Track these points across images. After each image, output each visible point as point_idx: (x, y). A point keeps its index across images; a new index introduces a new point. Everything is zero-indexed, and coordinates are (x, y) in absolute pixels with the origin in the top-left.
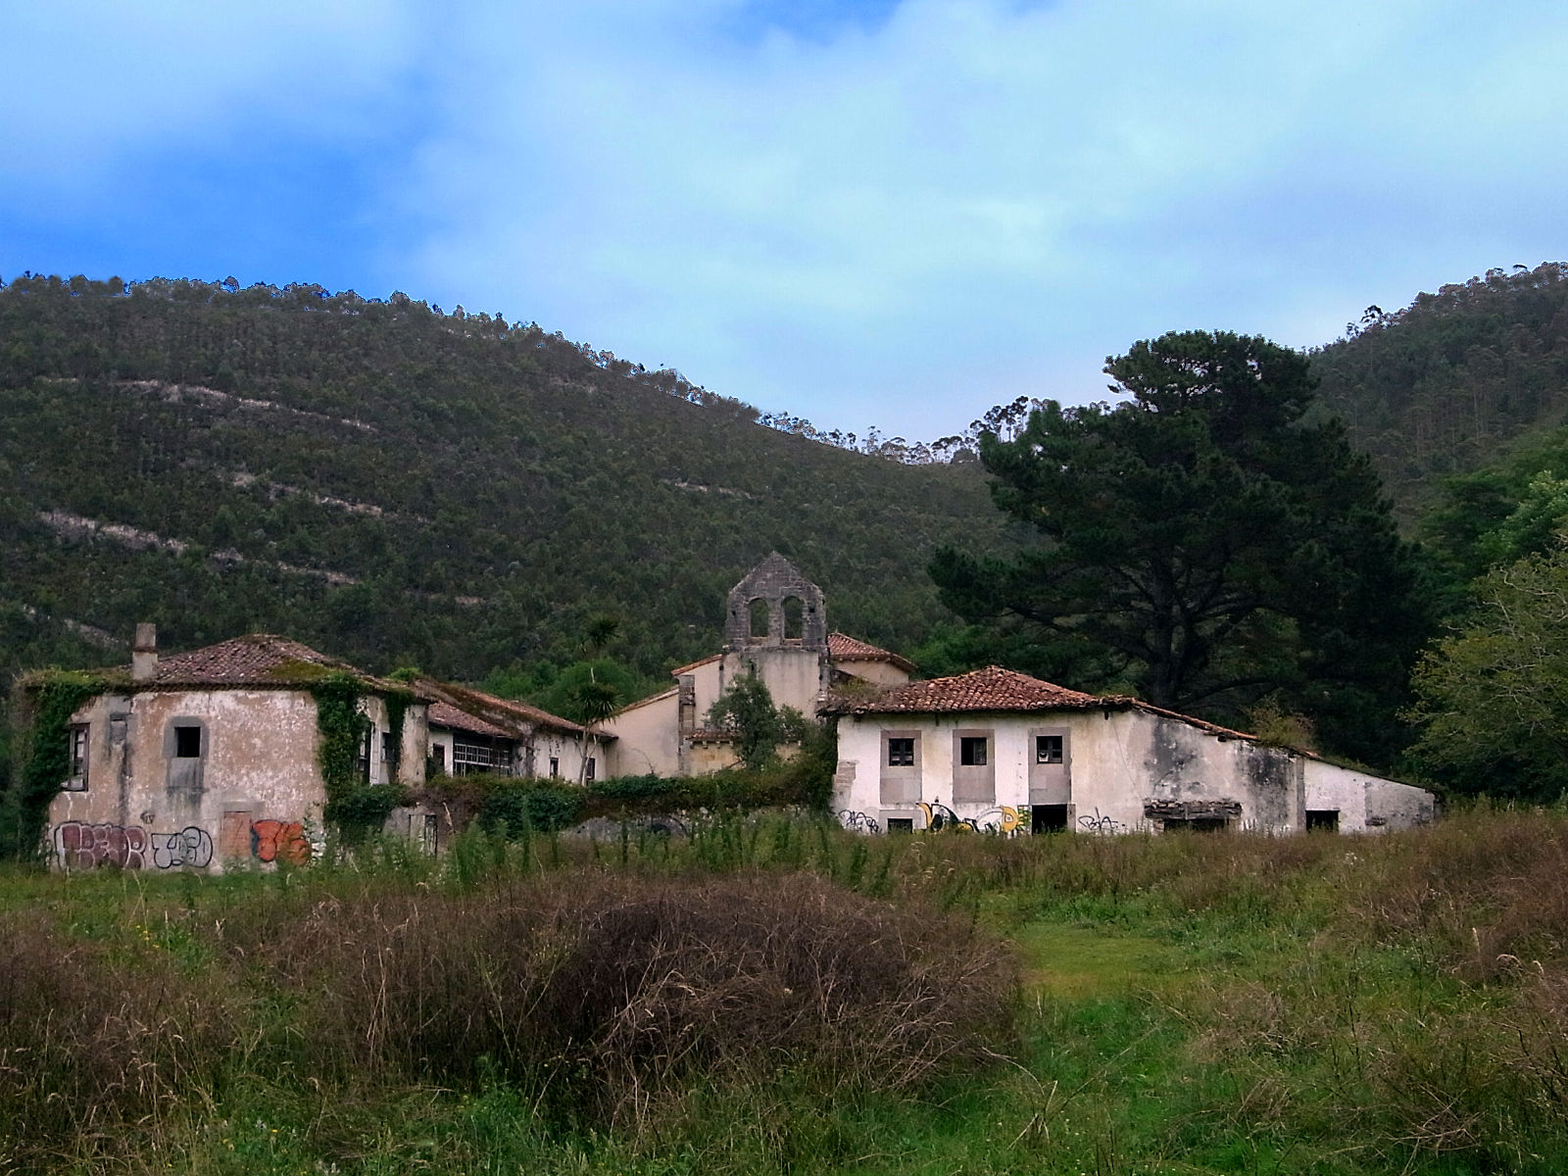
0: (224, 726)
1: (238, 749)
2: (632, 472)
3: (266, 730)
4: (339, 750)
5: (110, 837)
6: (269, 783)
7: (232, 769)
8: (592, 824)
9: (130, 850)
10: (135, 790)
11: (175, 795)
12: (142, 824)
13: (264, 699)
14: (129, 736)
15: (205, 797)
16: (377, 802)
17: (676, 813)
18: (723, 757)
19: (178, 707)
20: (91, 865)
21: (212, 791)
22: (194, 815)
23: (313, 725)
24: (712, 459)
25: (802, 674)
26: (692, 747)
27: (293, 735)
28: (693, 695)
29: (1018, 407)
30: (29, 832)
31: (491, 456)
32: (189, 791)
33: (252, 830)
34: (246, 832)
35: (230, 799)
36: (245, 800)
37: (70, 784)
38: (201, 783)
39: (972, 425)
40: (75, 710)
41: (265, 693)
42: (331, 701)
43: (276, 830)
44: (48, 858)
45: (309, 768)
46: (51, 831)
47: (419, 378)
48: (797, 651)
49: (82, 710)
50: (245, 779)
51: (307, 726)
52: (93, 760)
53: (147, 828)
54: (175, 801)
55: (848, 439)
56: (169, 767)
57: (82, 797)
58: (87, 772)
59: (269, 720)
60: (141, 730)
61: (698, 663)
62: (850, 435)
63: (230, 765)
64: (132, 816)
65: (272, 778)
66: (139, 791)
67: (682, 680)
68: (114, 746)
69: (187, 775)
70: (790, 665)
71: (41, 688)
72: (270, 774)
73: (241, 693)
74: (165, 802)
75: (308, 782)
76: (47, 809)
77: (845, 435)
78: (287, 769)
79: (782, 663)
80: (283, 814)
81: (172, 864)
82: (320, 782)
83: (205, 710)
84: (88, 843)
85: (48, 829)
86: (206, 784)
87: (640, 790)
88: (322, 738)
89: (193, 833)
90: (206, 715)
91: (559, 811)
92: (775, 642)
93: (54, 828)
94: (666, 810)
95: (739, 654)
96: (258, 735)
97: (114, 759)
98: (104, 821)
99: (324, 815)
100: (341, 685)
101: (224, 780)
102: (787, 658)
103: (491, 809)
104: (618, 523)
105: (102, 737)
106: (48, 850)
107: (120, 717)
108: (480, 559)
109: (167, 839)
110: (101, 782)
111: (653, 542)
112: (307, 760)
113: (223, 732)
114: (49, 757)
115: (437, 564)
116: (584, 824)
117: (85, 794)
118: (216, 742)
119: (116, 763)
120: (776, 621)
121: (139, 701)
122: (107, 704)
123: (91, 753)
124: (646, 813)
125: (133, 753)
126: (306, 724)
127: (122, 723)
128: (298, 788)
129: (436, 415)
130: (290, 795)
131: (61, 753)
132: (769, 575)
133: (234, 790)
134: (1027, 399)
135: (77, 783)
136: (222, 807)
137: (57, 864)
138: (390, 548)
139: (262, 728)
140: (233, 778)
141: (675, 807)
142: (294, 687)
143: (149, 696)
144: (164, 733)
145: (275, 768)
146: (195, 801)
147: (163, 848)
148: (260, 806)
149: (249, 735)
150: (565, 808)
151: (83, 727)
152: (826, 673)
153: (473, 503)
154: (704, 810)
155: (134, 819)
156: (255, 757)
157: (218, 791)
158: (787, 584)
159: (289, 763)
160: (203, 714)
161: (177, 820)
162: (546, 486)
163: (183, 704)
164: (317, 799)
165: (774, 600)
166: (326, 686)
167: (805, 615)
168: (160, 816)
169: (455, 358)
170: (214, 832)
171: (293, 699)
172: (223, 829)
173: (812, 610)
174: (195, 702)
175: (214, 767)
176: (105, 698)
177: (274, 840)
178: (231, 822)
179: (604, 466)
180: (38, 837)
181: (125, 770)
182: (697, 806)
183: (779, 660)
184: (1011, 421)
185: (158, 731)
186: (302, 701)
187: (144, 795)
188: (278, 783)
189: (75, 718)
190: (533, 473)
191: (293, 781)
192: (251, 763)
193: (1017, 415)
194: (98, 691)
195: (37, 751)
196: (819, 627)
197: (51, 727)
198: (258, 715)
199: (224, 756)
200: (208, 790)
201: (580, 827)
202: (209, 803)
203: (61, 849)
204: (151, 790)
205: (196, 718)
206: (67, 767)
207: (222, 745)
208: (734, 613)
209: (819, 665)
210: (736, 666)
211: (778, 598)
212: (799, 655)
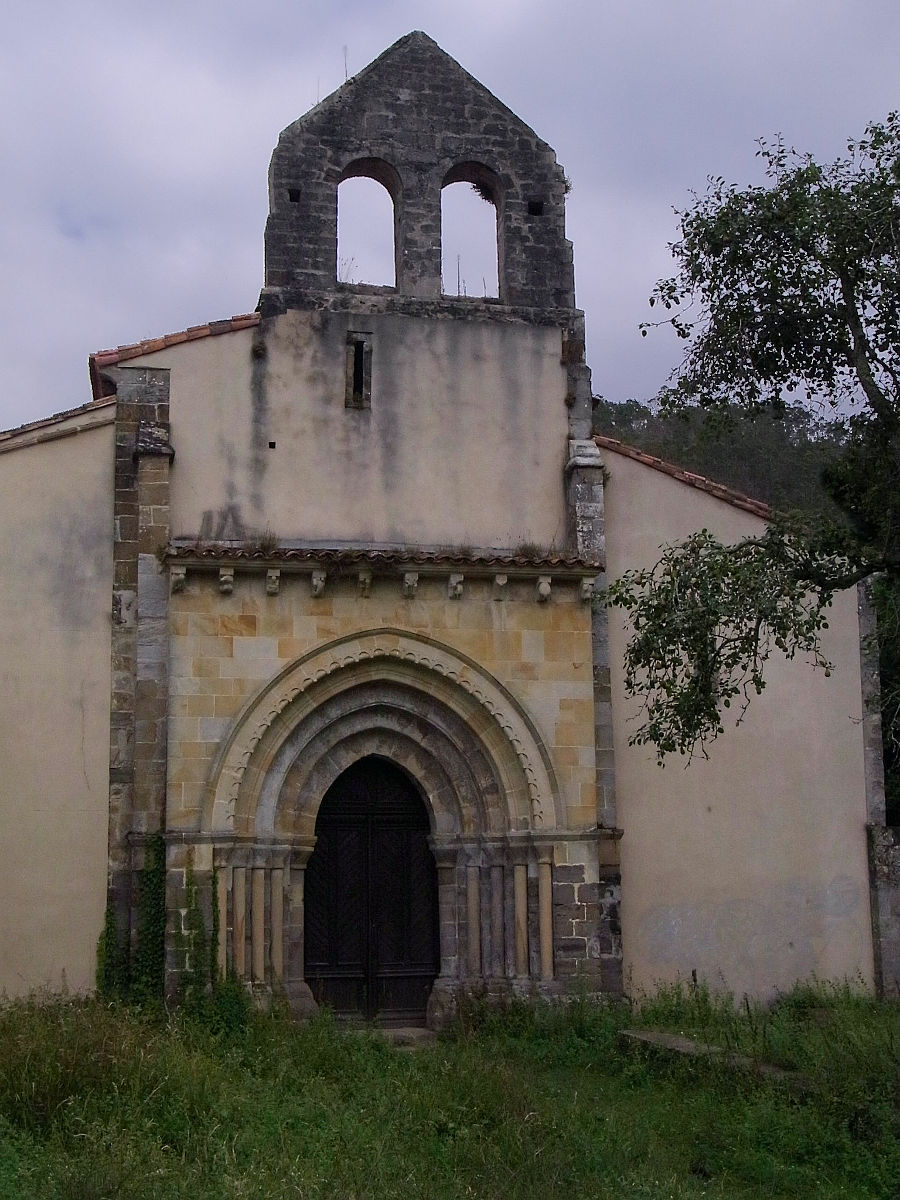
18: (283, 626)
25: (513, 389)
26: (177, 590)
28: (166, 426)
61: (181, 335)
67: (127, 383)
70: (478, 357)
79: (453, 353)
92: (426, 289)
95: (316, 316)
102: (467, 337)
120: (423, 228)
132: (405, 95)
152: (585, 389)
158: (461, 128)
165: (420, 168)
167: (517, 220)
173: (536, 207)
183: (441, 343)
208: (295, 195)
209: (563, 363)
210: (309, 352)
211: (431, 164)
212: (504, 332)
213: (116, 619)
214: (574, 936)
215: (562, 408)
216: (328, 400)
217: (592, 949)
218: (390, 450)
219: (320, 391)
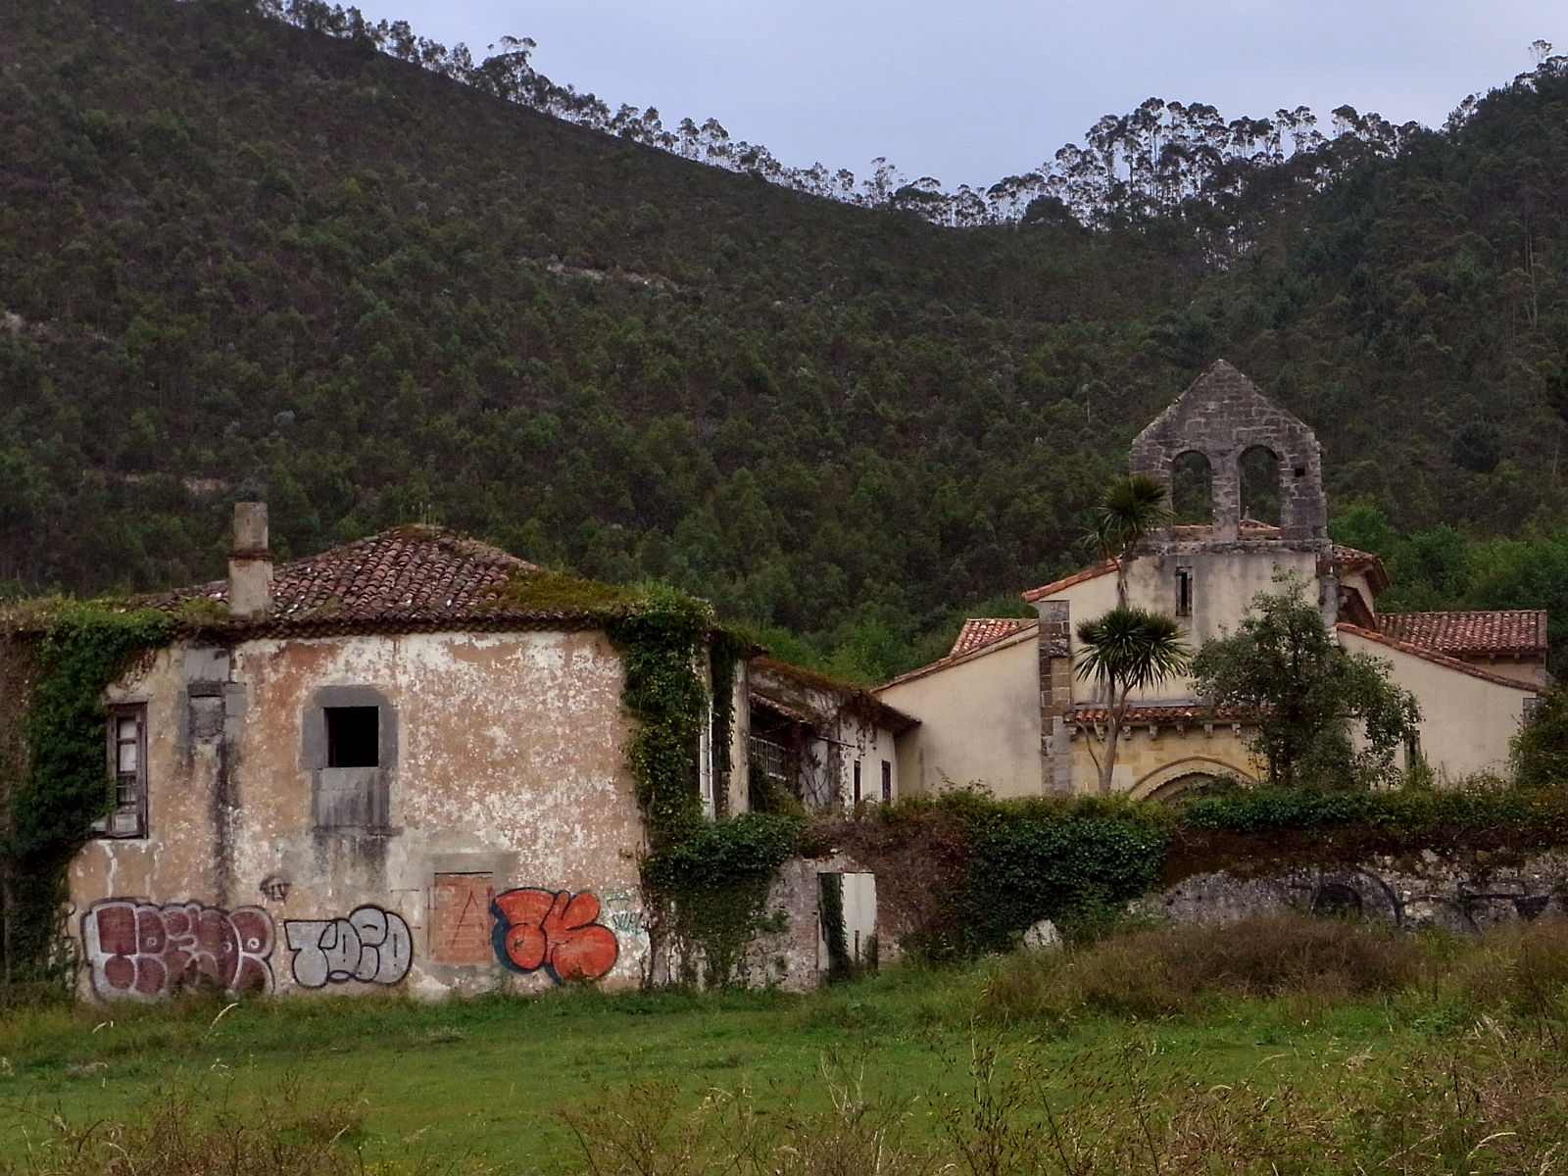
0: (427, 706)
1: (458, 749)
2: (470, 244)
3: (514, 710)
4: (673, 747)
5: (198, 929)
6: (526, 816)
7: (448, 790)
8: (1197, 886)
9: (242, 954)
10: (247, 834)
11: (331, 843)
12: (265, 902)
13: (509, 649)
14: (230, 726)
15: (393, 845)
16: (751, 850)
17: (1372, 863)
18: (1136, 757)
19: (331, 666)
20: (160, 987)
21: (409, 832)
22: (371, 880)
23: (613, 697)
24: (602, 219)
26: (1073, 739)
27: (572, 721)
28: (1067, 637)
29: (1145, 117)
30: (32, 921)
31: (212, 217)
32: (359, 835)
33: (494, 909)
34: (480, 913)
35: (445, 848)
36: (477, 850)
37: (110, 823)
38: (384, 814)
39: (1060, 154)
40: (116, 676)
41: (509, 638)
42: (648, 650)
43: (545, 908)
44: (69, 974)
45: (607, 784)
46: (75, 919)
47: (65, 71)
48: (1272, 551)
49: (129, 677)
50: (476, 807)
51: (601, 701)
52: (157, 775)
53: (275, 908)
54: (330, 855)
55: (840, 182)
56: (317, 786)
57: (135, 850)
58: (143, 799)
59: (521, 691)
60: (254, 715)
61: (1075, 578)
62: (843, 174)
63: (445, 781)
64: (241, 887)
65: (531, 805)
66: (255, 838)
67: (1045, 611)
68: (200, 747)
69: (354, 802)
71: (43, 634)
72: (527, 796)
73: (460, 638)
74: (310, 856)
75: (607, 813)
76: (64, 875)
77: (833, 173)
78: (562, 785)
79: (1244, 575)
80: (557, 876)
81: (329, 978)
82: (632, 811)
83: (385, 671)
84: (152, 941)
85: (67, 915)
86: (396, 819)
87: (1295, 818)
88: (633, 723)
89: (372, 917)
90: (389, 683)
91: (1130, 860)
92: (1227, 534)
93: (80, 912)
94: (1352, 855)
95: (1156, 559)
96: (499, 720)
97: (200, 773)
98: (184, 896)
99: (644, 875)
100: (672, 617)
101: (432, 810)
102: (1254, 565)
103: (988, 858)
104: (456, 338)
105: (174, 730)
106: (69, 957)
107: (213, 689)
108: (213, 408)
109: (316, 930)
110: (175, 819)
111: (522, 374)
112: (602, 767)
113: (426, 716)
114: (68, 772)
115: (139, 416)
116: (1179, 886)
117: (142, 845)
118: (412, 734)
119: (204, 780)
120: (1225, 494)
121: (249, 658)
122: (180, 663)
123: (152, 763)
124: (1309, 861)
125: (240, 760)
126: (599, 697)
127: (215, 701)
128: (586, 824)
129: (105, 141)
130: (569, 838)
131: (87, 762)
132: (1212, 406)
133: (454, 830)
134: (1161, 103)
135: (125, 822)
136: (429, 864)
137: (93, 985)
138: (48, 389)
139: (506, 706)
140: (452, 806)
141: (1369, 849)
142: (570, 624)
143: (269, 646)
144: (302, 719)
145: (535, 784)
146: (373, 852)
147: (309, 949)
148: (508, 861)
149: (480, 720)
150: (1144, 856)
151: (133, 711)
152: (1331, 592)
153: (190, 304)
154: (1429, 856)
155: (247, 891)
156: (494, 764)
157: (422, 833)
158: (1249, 423)
159: (563, 775)
160: (384, 681)
161: (338, 892)
162: (316, 272)
163: (341, 660)
164: (627, 845)
165: (1222, 454)
166: (642, 621)
167: (1287, 482)
168: (300, 884)
169: (122, 35)
170: (415, 915)
171: (568, 647)
172: (433, 910)
173: (1300, 472)
174: (366, 657)
175: (411, 785)
176: (175, 653)
177: (541, 928)
178: (448, 894)
179: (416, 235)
180: (48, 932)
181: (224, 795)
182: (1416, 847)
183: (1236, 569)
184: (1131, 144)
185: (291, 715)
186: (587, 652)
187: (265, 846)
188: (544, 816)
189: (115, 693)
190: (289, 246)
191: (575, 811)
192: (486, 776)
193: (1144, 133)
194: (163, 638)
195: (41, 759)
196: (1314, 503)
197: (70, 712)
198: (498, 682)
199: (430, 765)
200: (399, 832)
201: (1171, 892)
202: (403, 857)
203: (101, 957)
204: (281, 833)
205: (368, 690)
206: (103, 792)
207: (424, 743)
209: (1315, 578)
210: (1153, 582)
211: (1230, 450)
213: (1044, 753)
216: (1165, 612)
219: (1160, 606)
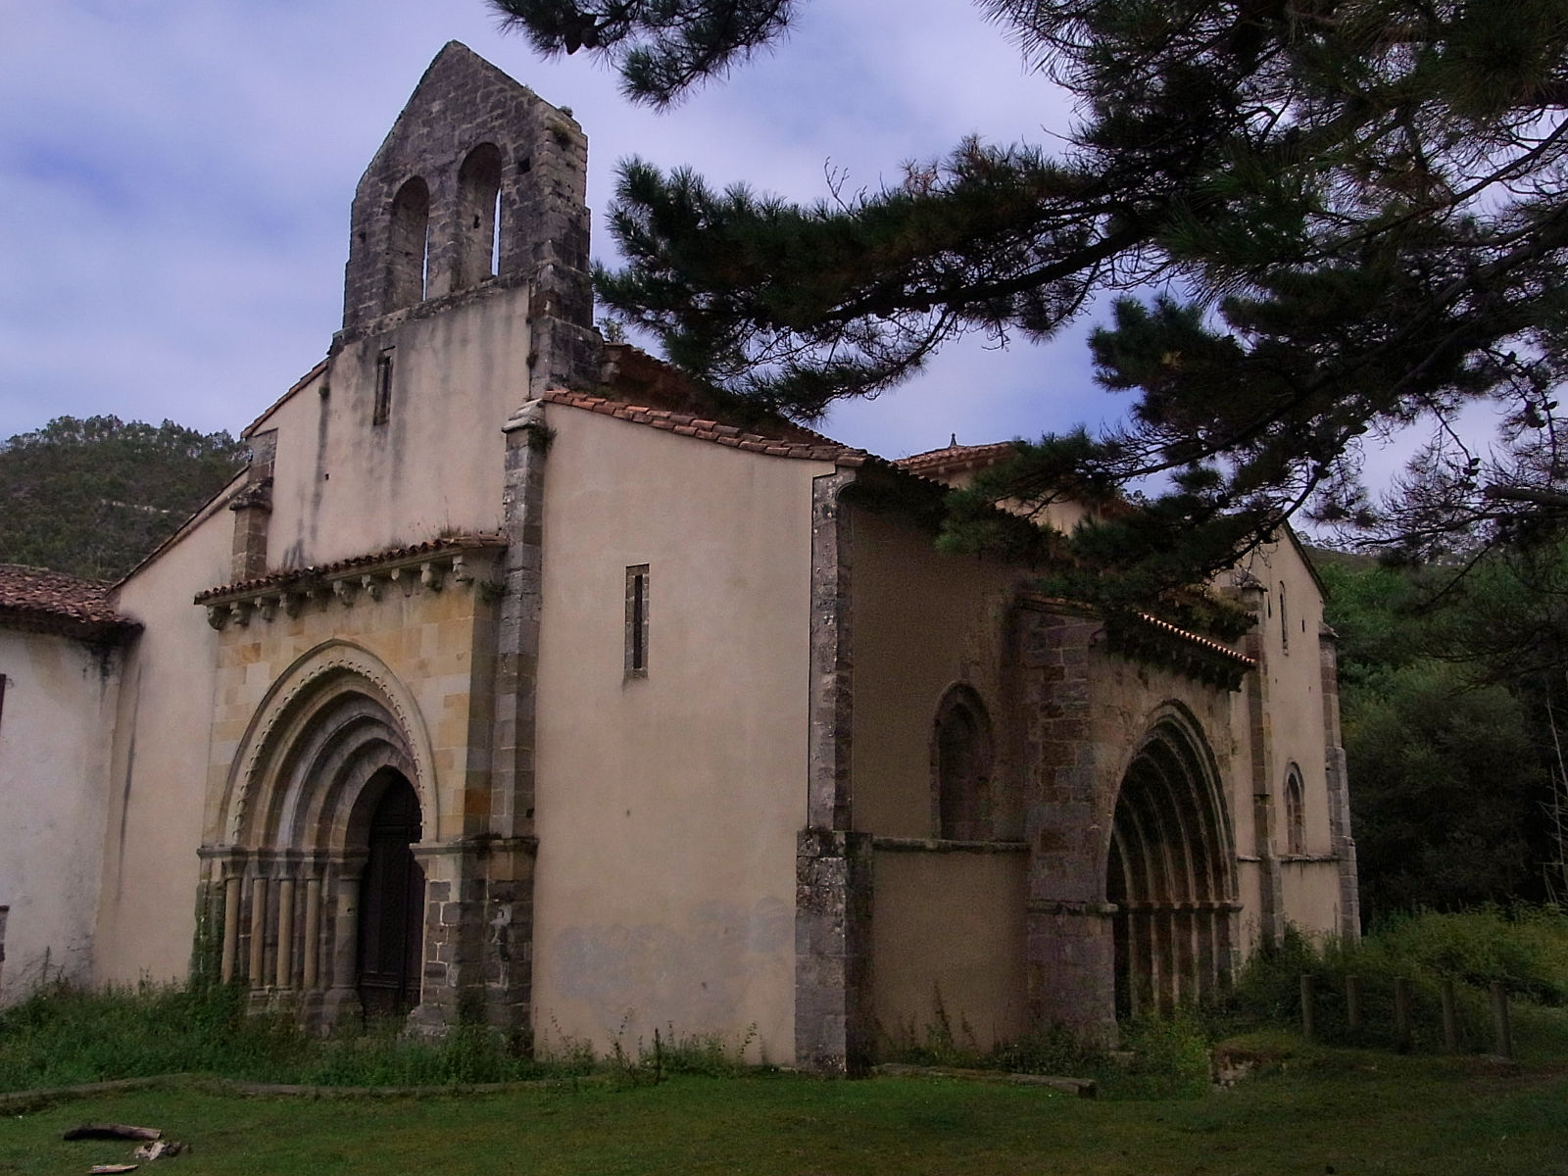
18: (275, 649)
70: (464, 343)
79: (447, 344)
92: (439, 287)
95: (360, 346)
102: (459, 324)
120: (441, 228)
132: (437, 107)
158: (473, 116)
165: (442, 170)
167: (508, 186)
173: (524, 167)
183: (440, 337)
208: (363, 236)
209: (529, 321)
210: (354, 381)
211: (451, 163)
212: (485, 307)
214: (437, 961)
215: (524, 368)
216: (362, 423)
217: (450, 976)
218: (398, 458)
219: (359, 415)
